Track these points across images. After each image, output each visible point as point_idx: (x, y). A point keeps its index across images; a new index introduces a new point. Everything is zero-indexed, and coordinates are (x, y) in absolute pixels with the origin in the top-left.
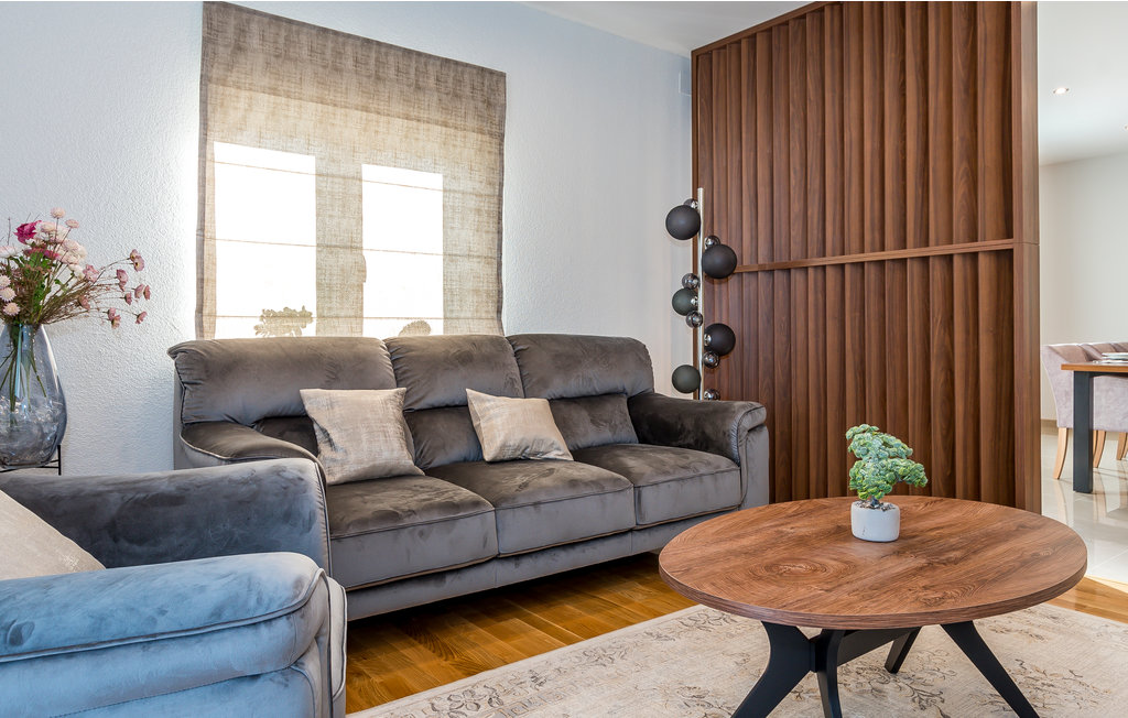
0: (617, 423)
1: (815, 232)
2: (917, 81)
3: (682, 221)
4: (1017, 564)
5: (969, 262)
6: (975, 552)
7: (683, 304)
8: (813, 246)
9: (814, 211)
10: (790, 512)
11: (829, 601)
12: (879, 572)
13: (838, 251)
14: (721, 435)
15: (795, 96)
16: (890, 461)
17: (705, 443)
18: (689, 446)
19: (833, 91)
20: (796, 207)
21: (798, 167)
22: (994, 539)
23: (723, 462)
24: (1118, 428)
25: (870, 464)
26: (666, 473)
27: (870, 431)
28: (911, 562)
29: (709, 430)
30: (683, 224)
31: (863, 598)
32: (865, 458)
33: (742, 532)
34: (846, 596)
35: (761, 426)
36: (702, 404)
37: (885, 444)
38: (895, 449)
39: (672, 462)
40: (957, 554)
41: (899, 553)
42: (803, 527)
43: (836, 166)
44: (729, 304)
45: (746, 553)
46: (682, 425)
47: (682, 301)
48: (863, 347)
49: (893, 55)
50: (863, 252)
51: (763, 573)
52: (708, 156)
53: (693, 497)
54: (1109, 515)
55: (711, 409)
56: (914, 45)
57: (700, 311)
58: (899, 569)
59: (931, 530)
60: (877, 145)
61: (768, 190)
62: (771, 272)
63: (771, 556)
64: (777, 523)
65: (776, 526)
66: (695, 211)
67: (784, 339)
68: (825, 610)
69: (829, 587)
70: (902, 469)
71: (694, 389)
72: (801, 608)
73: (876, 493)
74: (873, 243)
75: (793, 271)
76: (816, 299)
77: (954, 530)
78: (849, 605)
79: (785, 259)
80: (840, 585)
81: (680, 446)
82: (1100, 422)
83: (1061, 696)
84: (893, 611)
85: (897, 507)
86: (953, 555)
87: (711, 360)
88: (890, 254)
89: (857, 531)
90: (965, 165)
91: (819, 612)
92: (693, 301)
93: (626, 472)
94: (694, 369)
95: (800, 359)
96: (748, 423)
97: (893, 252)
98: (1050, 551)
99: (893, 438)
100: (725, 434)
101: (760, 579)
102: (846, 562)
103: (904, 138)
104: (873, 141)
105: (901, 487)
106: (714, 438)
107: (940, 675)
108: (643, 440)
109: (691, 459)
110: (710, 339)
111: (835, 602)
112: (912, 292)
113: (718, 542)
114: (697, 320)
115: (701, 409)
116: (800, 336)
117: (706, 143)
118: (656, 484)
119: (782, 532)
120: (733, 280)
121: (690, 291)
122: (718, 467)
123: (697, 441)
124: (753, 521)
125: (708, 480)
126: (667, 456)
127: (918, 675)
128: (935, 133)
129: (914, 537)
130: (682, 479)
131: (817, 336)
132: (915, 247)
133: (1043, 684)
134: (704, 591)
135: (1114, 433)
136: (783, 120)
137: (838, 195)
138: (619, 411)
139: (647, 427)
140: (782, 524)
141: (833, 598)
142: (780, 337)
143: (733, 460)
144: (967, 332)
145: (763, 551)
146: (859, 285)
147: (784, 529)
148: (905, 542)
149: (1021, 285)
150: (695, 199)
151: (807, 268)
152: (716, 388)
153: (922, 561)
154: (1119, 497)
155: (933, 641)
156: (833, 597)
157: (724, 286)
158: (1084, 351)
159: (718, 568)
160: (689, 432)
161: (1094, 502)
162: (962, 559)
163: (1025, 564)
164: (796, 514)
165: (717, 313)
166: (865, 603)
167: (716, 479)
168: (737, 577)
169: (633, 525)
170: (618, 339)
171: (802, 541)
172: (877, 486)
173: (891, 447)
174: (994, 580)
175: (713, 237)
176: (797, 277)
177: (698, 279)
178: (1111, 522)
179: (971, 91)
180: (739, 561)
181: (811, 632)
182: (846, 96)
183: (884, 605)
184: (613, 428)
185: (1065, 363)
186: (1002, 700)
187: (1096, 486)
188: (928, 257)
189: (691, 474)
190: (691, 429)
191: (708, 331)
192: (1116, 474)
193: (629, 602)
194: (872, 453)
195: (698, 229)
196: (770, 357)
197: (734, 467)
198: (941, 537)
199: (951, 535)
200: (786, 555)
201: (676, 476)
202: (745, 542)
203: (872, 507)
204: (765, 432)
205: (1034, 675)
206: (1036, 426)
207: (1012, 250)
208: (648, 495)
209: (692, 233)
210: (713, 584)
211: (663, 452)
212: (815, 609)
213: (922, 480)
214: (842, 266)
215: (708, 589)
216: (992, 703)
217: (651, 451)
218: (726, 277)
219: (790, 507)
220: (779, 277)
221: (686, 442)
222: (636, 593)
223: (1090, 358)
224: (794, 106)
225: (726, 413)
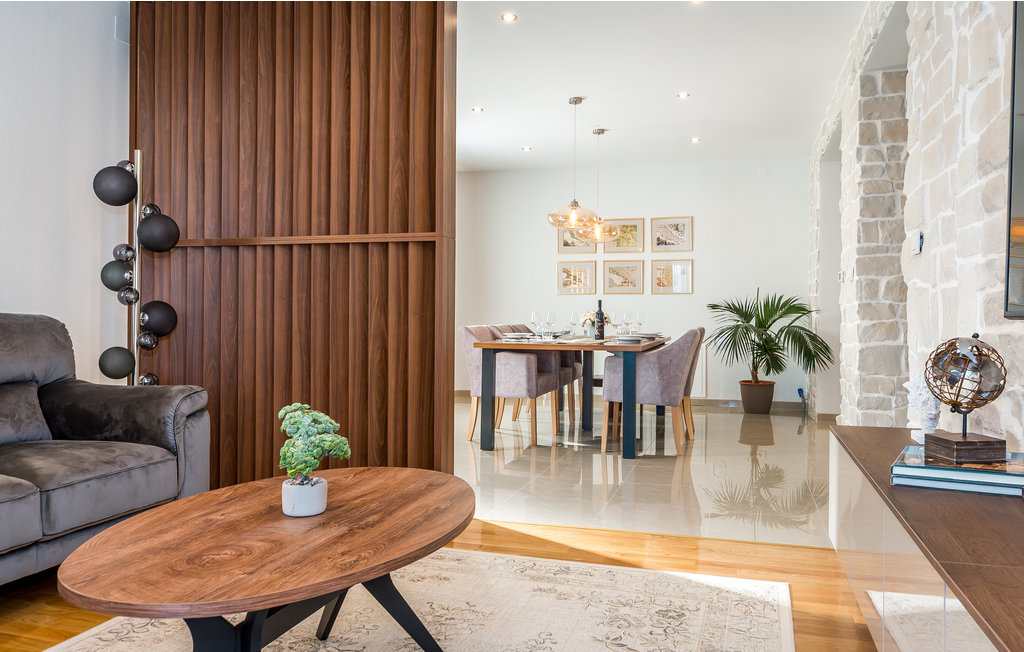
0: (23, 416)
1: (265, 210)
2: (361, 76)
3: (114, 184)
4: (422, 519)
5: (401, 251)
6: (390, 514)
7: (115, 277)
8: (262, 226)
9: (263, 189)
10: (222, 498)
11: (250, 583)
12: (303, 546)
13: (287, 231)
14: (155, 423)
15: (246, 67)
16: (318, 436)
17: (136, 433)
18: (117, 439)
19: (284, 72)
20: (246, 183)
21: (248, 142)
22: (407, 499)
23: (157, 452)
24: (512, 395)
25: (300, 441)
26: (86, 471)
27: (301, 409)
28: (335, 531)
29: (141, 418)
30: (115, 187)
31: (285, 575)
32: (295, 436)
33: (165, 527)
34: (268, 576)
35: (201, 411)
36: (136, 390)
37: (315, 421)
38: (323, 425)
39: (93, 458)
40: (375, 517)
41: (324, 525)
42: (234, 512)
43: (286, 147)
44: (172, 281)
45: (167, 548)
46: (108, 415)
47: (114, 275)
48: (308, 327)
49: (340, 48)
50: (310, 234)
51: (184, 567)
52: (148, 116)
53: (118, 495)
54: (506, 467)
55: (144, 394)
56: (358, 44)
57: (136, 286)
58: (323, 540)
59: (356, 498)
60: (324, 131)
61: (216, 161)
62: (219, 248)
63: (195, 547)
64: (207, 511)
65: (205, 515)
66: (131, 176)
67: (231, 318)
68: (245, 593)
69: (253, 569)
70: (328, 444)
71: (128, 373)
72: (220, 596)
73: (304, 469)
74: (319, 227)
75: (241, 249)
76: (265, 279)
77: (375, 496)
78: (269, 584)
79: (233, 236)
80: (263, 566)
81: (106, 439)
82: (500, 391)
83: (459, 626)
84: (311, 582)
85: (325, 481)
86: (371, 519)
87: (147, 341)
88: (335, 238)
89: (287, 509)
90: (399, 162)
91: (239, 597)
92: (127, 275)
93: (30, 475)
94: (129, 352)
95: (248, 338)
96: (186, 408)
97: (337, 236)
98: (449, 503)
99: (322, 414)
100: (159, 421)
101: (180, 573)
102: (273, 542)
103: (349, 129)
104: (320, 128)
105: (327, 462)
106: (147, 428)
107: (364, 631)
108: (58, 434)
109: (118, 452)
110: (147, 318)
111: (256, 583)
112: (354, 275)
113: (134, 542)
114: (132, 296)
115: (132, 396)
116: (248, 315)
117: (147, 102)
118: (71, 485)
119: (211, 520)
120: (176, 255)
121: (124, 264)
122: (152, 458)
123: (126, 432)
124: (181, 513)
125: (138, 475)
126: (87, 452)
127: (346, 636)
128: (375, 129)
129: (342, 506)
130: (105, 476)
131: (265, 316)
132: (357, 234)
133: (446, 619)
134: (111, 599)
135: (510, 399)
136: (232, 91)
137: (288, 175)
138: (28, 402)
139: (64, 420)
140: (213, 512)
141: (254, 580)
142: (227, 317)
143: (169, 449)
144: (399, 314)
145: (187, 544)
146: (306, 267)
147: (213, 517)
148: (333, 512)
149: (441, 274)
150: (131, 161)
151: (255, 246)
152: (155, 372)
153: (344, 529)
154: (513, 451)
155: (359, 601)
156: (254, 578)
157: (165, 262)
158: (491, 331)
159: (131, 571)
160: (117, 422)
161: (496, 458)
162: (378, 522)
163: (428, 518)
164: (229, 500)
165: (157, 290)
166: (284, 580)
167: (148, 472)
168: (153, 577)
169: (39, 536)
170: (26, 317)
171: (231, 527)
172: (306, 462)
173: (320, 423)
174: (402, 536)
175: (152, 206)
176: (245, 255)
177: (134, 251)
178: (507, 473)
179: (405, 96)
180: (158, 559)
181: (237, 618)
182: (296, 78)
183: (304, 577)
184: (17, 424)
185: (477, 341)
186: (413, 641)
187: (497, 444)
188: (367, 244)
189: (117, 469)
190: (119, 418)
191: (144, 309)
192: (512, 433)
193: (30, 629)
194: (302, 431)
195: (134, 195)
196: (216, 337)
197: (170, 456)
198: (364, 504)
199: (372, 501)
200: (212, 543)
201: (98, 474)
202: (168, 537)
203: (302, 484)
204: (206, 418)
205: (441, 612)
206: (450, 396)
207: (434, 242)
208: (59, 499)
209: (126, 198)
210: (123, 589)
211: (81, 447)
212: (234, 595)
213: (346, 453)
214: (290, 247)
215: (116, 596)
216: (405, 646)
217: (66, 448)
218: (168, 250)
219: (224, 492)
220: (227, 253)
221: (113, 434)
222: (43, 617)
223: (495, 338)
224: (245, 79)
225: (161, 399)
